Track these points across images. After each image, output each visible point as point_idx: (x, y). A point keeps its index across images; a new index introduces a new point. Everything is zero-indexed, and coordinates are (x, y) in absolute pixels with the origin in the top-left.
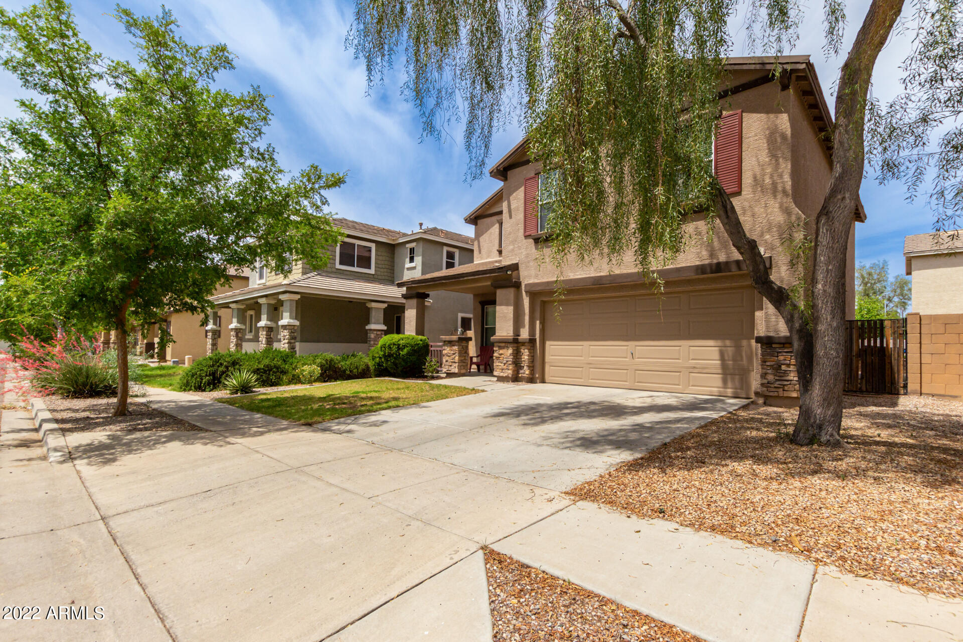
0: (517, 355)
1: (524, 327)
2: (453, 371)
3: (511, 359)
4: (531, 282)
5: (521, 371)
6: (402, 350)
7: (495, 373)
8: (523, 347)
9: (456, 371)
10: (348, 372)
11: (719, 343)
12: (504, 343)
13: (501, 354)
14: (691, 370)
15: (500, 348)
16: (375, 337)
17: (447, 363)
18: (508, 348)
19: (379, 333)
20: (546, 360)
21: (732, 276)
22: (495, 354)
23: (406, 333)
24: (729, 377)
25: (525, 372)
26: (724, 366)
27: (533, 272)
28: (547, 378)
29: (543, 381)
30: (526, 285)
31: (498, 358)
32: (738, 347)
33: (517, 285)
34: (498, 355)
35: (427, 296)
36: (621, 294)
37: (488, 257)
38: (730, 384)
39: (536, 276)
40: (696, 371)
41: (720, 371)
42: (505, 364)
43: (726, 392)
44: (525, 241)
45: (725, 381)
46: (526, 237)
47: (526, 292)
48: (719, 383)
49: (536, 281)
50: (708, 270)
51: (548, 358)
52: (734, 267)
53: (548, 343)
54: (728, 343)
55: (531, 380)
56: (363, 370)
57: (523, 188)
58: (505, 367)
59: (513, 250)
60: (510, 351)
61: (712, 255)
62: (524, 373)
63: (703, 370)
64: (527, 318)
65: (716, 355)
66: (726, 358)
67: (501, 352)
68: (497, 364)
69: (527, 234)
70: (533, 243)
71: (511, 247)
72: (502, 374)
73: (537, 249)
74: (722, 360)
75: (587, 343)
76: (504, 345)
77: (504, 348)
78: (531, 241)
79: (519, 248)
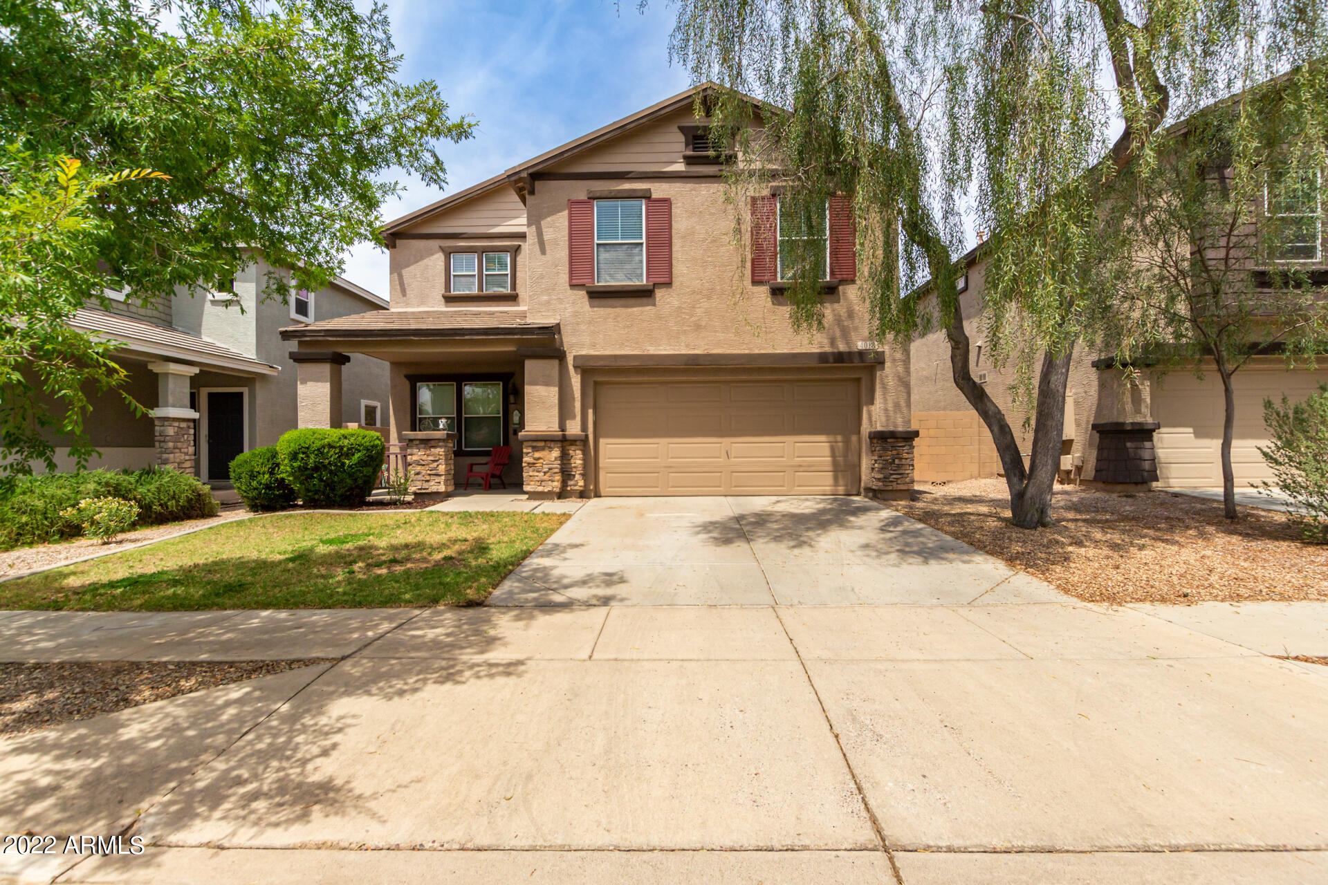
0: (565, 458)
1: (574, 417)
2: (434, 489)
3: (557, 465)
4: (584, 352)
5: (570, 483)
6: (348, 455)
7: (526, 488)
8: (573, 448)
9: (442, 488)
10: (156, 508)
11: (831, 438)
12: (545, 441)
13: (539, 459)
14: (797, 469)
15: (535, 449)
16: (177, 434)
17: (419, 477)
18: (551, 449)
19: (183, 425)
20: (601, 465)
21: (854, 367)
22: (526, 459)
23: (301, 425)
24: (840, 475)
25: (578, 483)
26: (835, 463)
27: (586, 339)
28: (603, 489)
29: (598, 495)
30: (575, 357)
31: (530, 465)
32: (847, 442)
33: (560, 356)
34: (531, 460)
35: (348, 359)
36: (717, 378)
37: (422, 303)
38: (841, 482)
39: (594, 346)
40: (801, 469)
41: (830, 468)
42: (545, 473)
43: (837, 490)
44: (570, 292)
45: (836, 479)
46: (572, 286)
47: (575, 367)
48: (831, 481)
49: (593, 352)
50: (831, 359)
51: (603, 462)
52: (856, 359)
53: (602, 441)
54: (839, 438)
55: (583, 495)
56: (189, 500)
57: (566, 213)
58: (546, 477)
59: (548, 302)
60: (556, 453)
61: (833, 342)
62: (575, 485)
63: (809, 468)
64: (578, 405)
65: (827, 452)
66: (837, 454)
67: (537, 455)
68: (531, 474)
69: (574, 282)
70: (586, 297)
71: (545, 298)
72: (540, 489)
73: (592, 306)
74: (833, 455)
75: (663, 441)
76: (542, 444)
77: (543, 449)
78: (582, 294)
79: (560, 301)
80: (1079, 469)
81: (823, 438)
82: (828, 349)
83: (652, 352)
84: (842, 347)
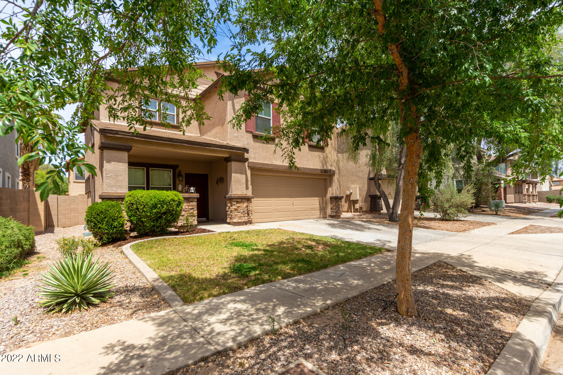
0: (247, 206)
4: (251, 161)
7: (228, 220)
11: (319, 199)
12: (242, 199)
15: (238, 202)
21: (327, 175)
24: (321, 211)
26: (320, 207)
27: (252, 155)
30: (248, 162)
31: (236, 210)
32: (323, 200)
38: (322, 214)
39: (255, 158)
41: (319, 209)
43: (321, 216)
44: (246, 134)
46: (247, 132)
47: (249, 167)
48: (319, 213)
49: (255, 161)
50: (322, 172)
52: (328, 172)
54: (321, 198)
58: (242, 215)
59: (237, 137)
61: (323, 166)
63: (312, 209)
67: (238, 205)
68: (236, 214)
69: (248, 130)
70: (252, 138)
71: (236, 134)
72: (240, 221)
73: (254, 141)
74: (320, 205)
75: (273, 199)
76: (240, 200)
77: (240, 202)
78: (251, 135)
79: (242, 137)
80: (361, 208)
81: (317, 198)
82: (322, 168)
83: (275, 163)
84: (325, 168)
